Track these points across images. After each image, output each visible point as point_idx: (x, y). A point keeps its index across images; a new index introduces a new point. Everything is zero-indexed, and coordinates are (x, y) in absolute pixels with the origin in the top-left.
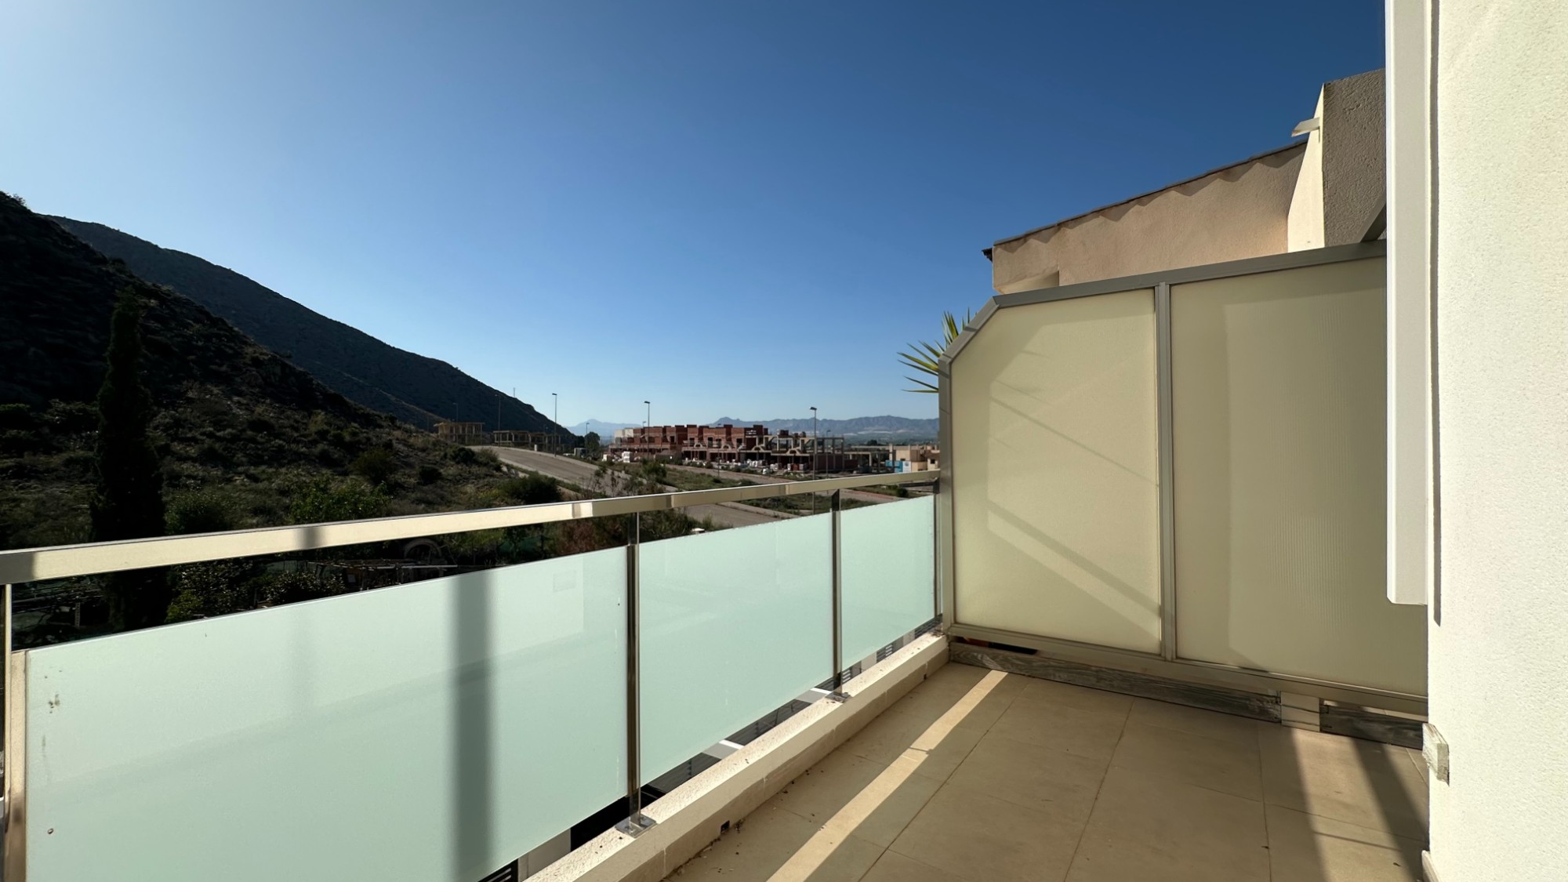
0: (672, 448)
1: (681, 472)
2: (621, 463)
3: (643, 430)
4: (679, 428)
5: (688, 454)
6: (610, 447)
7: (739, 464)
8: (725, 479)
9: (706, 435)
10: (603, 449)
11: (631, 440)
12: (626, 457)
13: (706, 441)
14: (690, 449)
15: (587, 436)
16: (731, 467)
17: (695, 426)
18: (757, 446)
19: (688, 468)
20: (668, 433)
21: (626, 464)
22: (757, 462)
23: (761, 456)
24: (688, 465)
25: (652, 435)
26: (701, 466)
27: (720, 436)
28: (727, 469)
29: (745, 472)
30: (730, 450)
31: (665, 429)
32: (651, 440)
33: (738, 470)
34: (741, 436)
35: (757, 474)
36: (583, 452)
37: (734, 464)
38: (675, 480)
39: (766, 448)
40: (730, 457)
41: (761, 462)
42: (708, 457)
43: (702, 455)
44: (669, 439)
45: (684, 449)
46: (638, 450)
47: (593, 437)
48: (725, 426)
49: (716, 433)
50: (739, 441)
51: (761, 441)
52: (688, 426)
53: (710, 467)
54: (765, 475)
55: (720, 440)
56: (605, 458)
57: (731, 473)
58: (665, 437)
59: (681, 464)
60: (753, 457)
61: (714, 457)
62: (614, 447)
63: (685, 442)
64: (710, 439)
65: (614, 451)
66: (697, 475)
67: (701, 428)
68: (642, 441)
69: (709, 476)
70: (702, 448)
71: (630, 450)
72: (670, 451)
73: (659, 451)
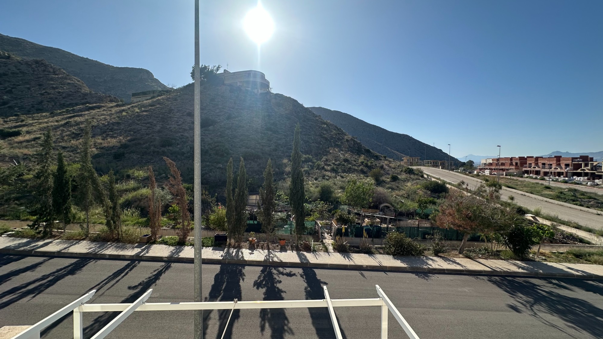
0: (516, 169)
1: (521, 181)
2: (484, 176)
3: (498, 160)
4: (521, 158)
5: (527, 172)
6: (479, 167)
7: (567, 179)
8: (554, 187)
9: (540, 162)
10: (476, 169)
11: (491, 164)
12: (487, 172)
13: (540, 165)
14: (529, 169)
15: (468, 162)
16: (559, 180)
17: (532, 157)
18: (583, 168)
19: (526, 179)
20: (513, 161)
21: (487, 176)
22: (582, 178)
23: (586, 174)
24: (527, 177)
25: (504, 162)
26: (536, 178)
27: (551, 163)
28: (557, 181)
29: (572, 183)
30: (559, 170)
31: (511, 159)
32: (503, 164)
33: (566, 182)
34: (569, 162)
35: (582, 185)
36: (464, 170)
37: (562, 178)
38: (517, 185)
39: (592, 169)
40: (559, 174)
41: (586, 178)
42: (542, 174)
43: (537, 173)
44: (514, 164)
45: (524, 169)
46: (494, 169)
47: (471, 163)
48: (555, 157)
49: (548, 161)
50: (567, 165)
51: (586, 165)
52: (528, 157)
53: (543, 179)
54: (590, 186)
55: (551, 165)
56: (475, 172)
57: (560, 183)
58: (512, 163)
59: (522, 177)
60: (579, 175)
61: (546, 174)
62: (481, 167)
63: (525, 165)
64: (544, 164)
65: (481, 169)
66: (533, 184)
67: (537, 159)
68: (497, 165)
69: (542, 184)
70: (537, 169)
71: (490, 169)
72: (514, 170)
73: (508, 170)
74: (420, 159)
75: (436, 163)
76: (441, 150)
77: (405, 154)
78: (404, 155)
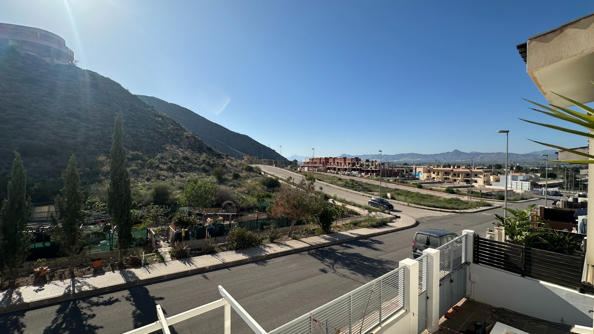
0: (323, 166)
1: (326, 175)
2: (304, 172)
3: (313, 159)
4: (326, 158)
5: (329, 168)
6: (301, 165)
7: (349, 173)
8: (343, 179)
9: (336, 161)
10: (299, 166)
11: (308, 163)
12: (306, 169)
13: (336, 163)
14: (330, 166)
15: (293, 161)
16: (346, 174)
17: (332, 158)
18: (356, 166)
19: (329, 174)
20: (322, 160)
21: (306, 172)
22: (356, 172)
23: (358, 170)
24: (329, 172)
25: (316, 161)
26: (334, 173)
27: (342, 162)
28: (344, 174)
29: (351, 176)
30: (345, 167)
31: (320, 159)
32: (315, 163)
33: (348, 175)
34: (350, 162)
35: (356, 177)
36: (291, 167)
37: (347, 173)
38: (324, 178)
39: (360, 166)
40: (346, 170)
41: (358, 172)
42: (337, 170)
43: (335, 169)
44: (322, 162)
45: (328, 166)
46: (311, 167)
47: (296, 161)
48: (344, 158)
49: (340, 160)
50: (349, 164)
51: (358, 164)
52: (329, 158)
53: (337, 173)
54: (360, 177)
55: (341, 163)
56: (299, 169)
57: (346, 176)
58: (321, 162)
59: (326, 172)
60: (354, 170)
61: (339, 169)
62: (302, 165)
63: (328, 164)
64: (338, 163)
65: (302, 167)
66: (332, 177)
67: (334, 158)
68: (312, 163)
69: (337, 177)
70: (334, 166)
71: (308, 166)
72: (322, 167)
73: (318, 167)
74: (258, 158)
75: (271, 162)
76: (274, 151)
77: (246, 153)
78: (244, 154)
